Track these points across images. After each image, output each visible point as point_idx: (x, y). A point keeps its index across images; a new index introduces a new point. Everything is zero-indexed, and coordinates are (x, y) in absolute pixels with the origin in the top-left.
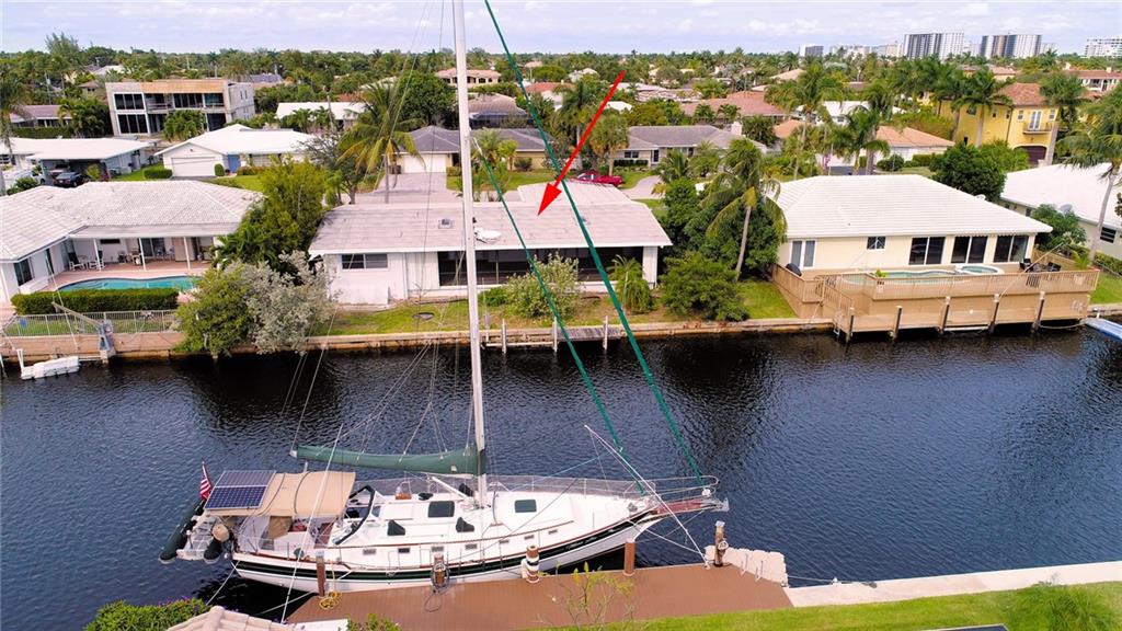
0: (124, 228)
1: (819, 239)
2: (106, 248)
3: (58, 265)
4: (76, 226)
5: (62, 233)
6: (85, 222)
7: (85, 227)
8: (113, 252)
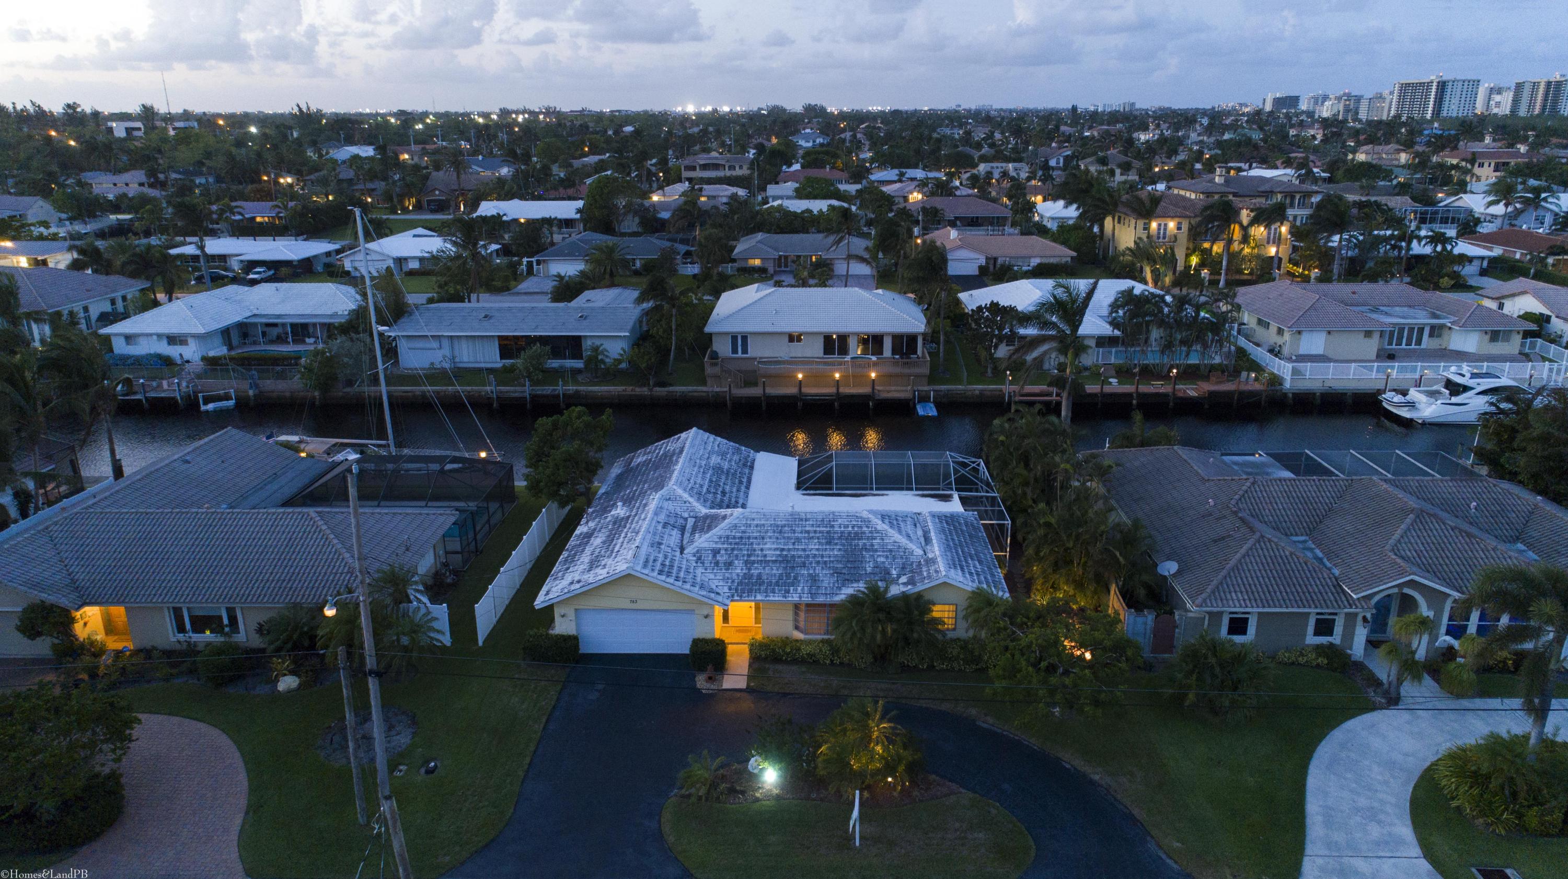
0: (279, 316)
1: (751, 333)
2: (267, 329)
3: (235, 340)
4: (249, 314)
5: (238, 318)
6: (256, 312)
7: (255, 315)
8: (275, 332)
